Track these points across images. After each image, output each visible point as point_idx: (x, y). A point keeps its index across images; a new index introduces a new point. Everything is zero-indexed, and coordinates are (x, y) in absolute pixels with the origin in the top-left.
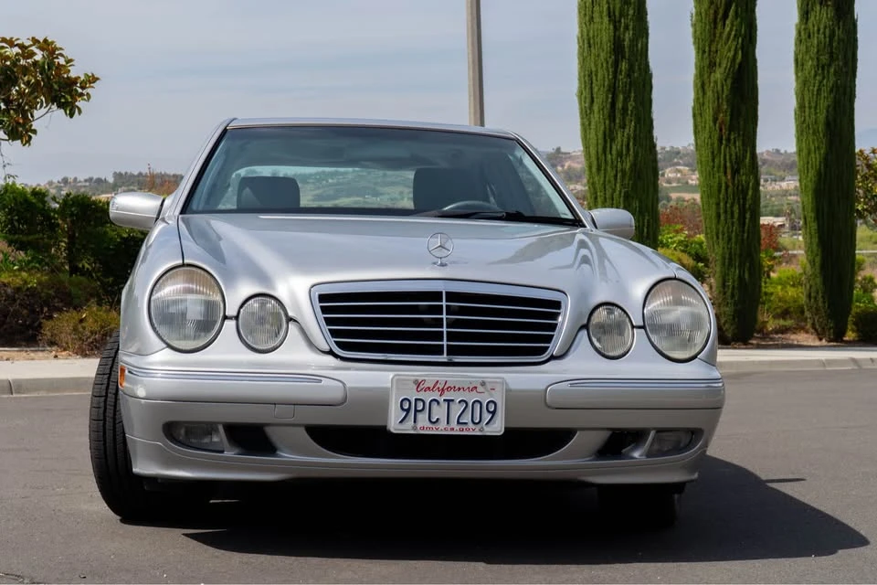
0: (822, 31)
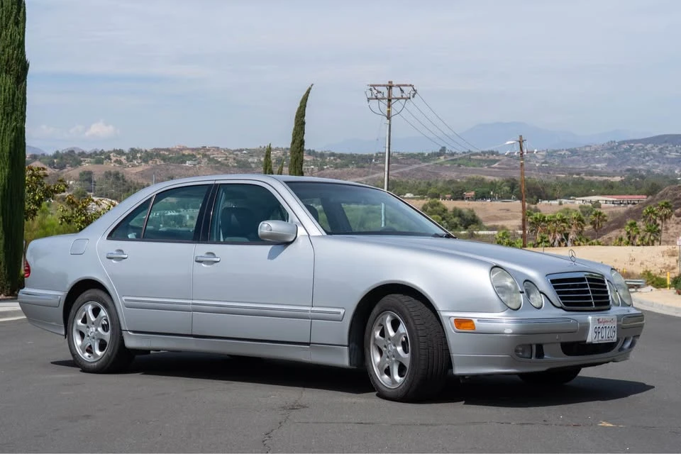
0: (7, 91)
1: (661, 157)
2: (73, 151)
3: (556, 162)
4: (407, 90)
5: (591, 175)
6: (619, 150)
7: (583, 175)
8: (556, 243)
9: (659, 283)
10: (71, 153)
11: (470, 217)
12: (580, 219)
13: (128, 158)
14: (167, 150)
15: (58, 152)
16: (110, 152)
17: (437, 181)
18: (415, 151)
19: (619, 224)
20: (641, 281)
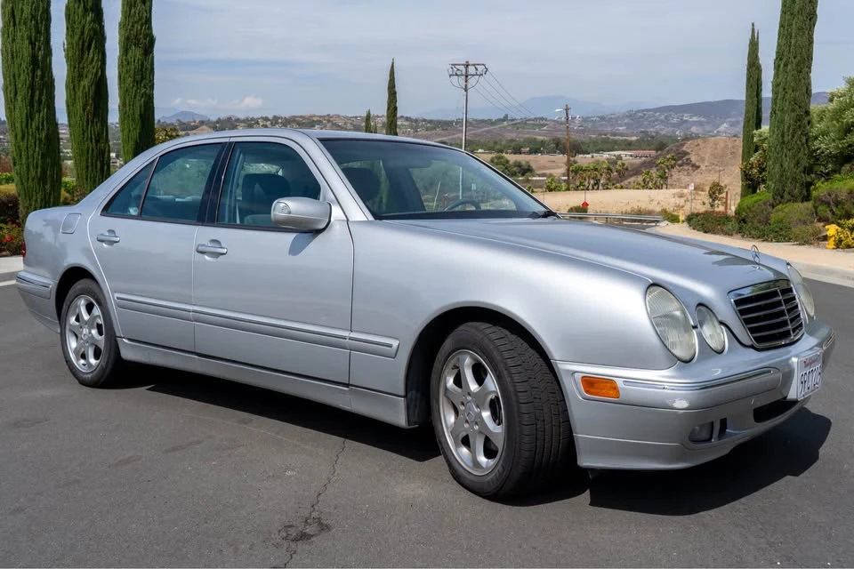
0: (136, 61)
1: (666, 122)
2: (230, 118)
3: (590, 126)
4: (480, 68)
5: (615, 135)
6: (635, 117)
7: (608, 136)
8: (591, 187)
9: (673, 219)
10: (229, 119)
11: (526, 167)
12: (609, 169)
13: (271, 124)
14: (301, 117)
15: (219, 119)
16: (258, 119)
17: (501, 141)
18: (486, 118)
19: (637, 172)
20: (659, 218)
